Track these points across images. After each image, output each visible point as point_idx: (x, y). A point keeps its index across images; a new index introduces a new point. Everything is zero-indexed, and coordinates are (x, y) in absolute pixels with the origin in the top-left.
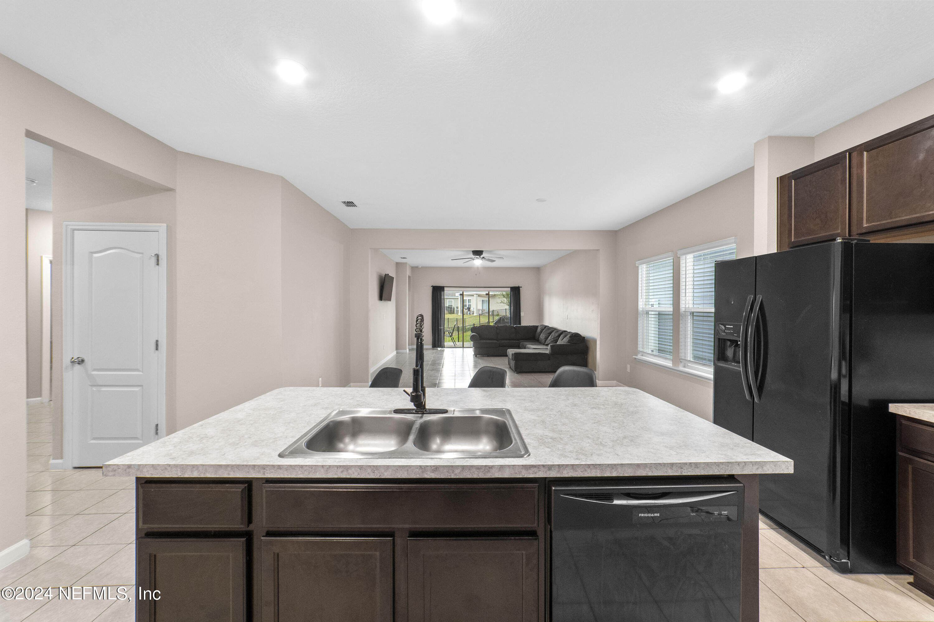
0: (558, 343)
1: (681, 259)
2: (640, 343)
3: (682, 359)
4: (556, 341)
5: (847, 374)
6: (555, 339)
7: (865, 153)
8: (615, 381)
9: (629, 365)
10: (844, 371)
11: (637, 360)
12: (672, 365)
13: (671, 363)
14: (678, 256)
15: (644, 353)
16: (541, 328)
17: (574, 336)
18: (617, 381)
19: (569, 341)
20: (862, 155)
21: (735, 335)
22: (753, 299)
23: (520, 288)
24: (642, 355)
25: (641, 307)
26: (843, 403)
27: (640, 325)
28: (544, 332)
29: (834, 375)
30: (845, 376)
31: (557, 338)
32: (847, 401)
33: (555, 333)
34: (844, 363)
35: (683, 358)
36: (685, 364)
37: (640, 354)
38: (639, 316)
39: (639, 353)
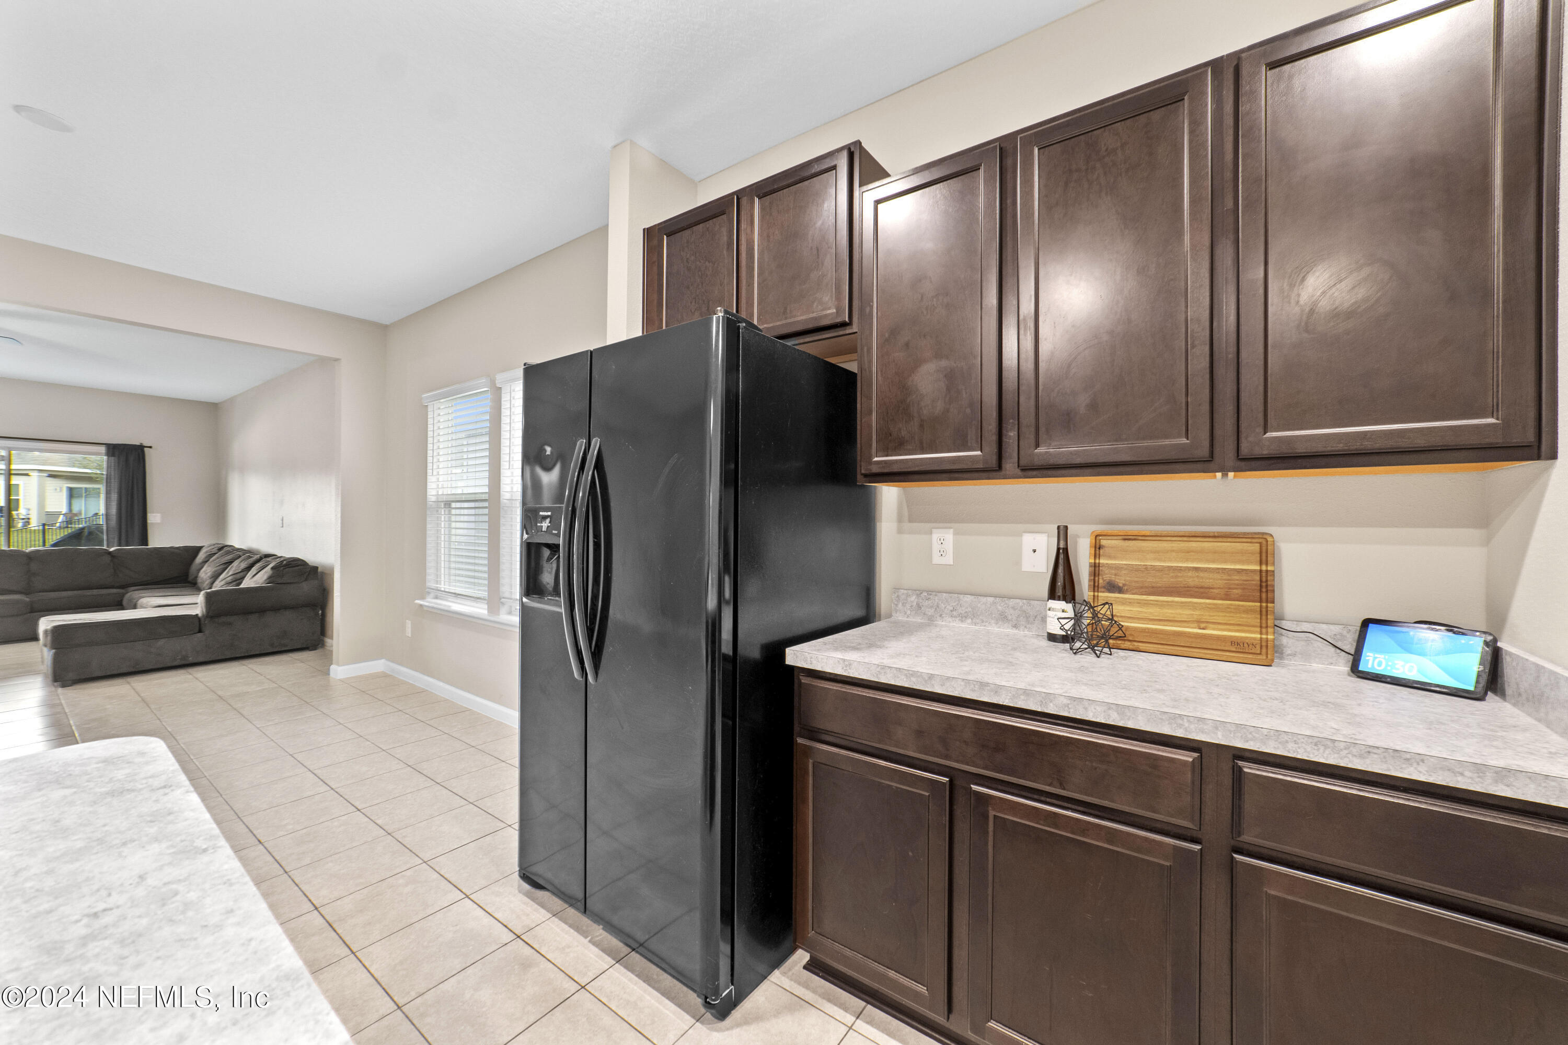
0: (242, 586)
1: (503, 392)
2: (430, 571)
3: (504, 598)
4: (239, 580)
5: (730, 600)
6: (238, 576)
7: (756, 200)
8: (383, 661)
9: (410, 622)
10: (728, 594)
11: (425, 608)
12: (486, 612)
13: (486, 607)
14: (498, 385)
15: (440, 594)
16: (207, 552)
17: (286, 565)
18: (389, 660)
19: (270, 579)
20: (753, 203)
21: (554, 532)
22: (585, 447)
23: (146, 449)
24: (436, 598)
25: (434, 492)
26: (725, 657)
27: (430, 532)
28: (213, 561)
29: (711, 603)
30: (728, 603)
31: (242, 574)
32: (731, 653)
33: (241, 561)
34: (727, 579)
35: (507, 595)
36: (511, 607)
37: (432, 595)
38: (428, 512)
39: (429, 593)
